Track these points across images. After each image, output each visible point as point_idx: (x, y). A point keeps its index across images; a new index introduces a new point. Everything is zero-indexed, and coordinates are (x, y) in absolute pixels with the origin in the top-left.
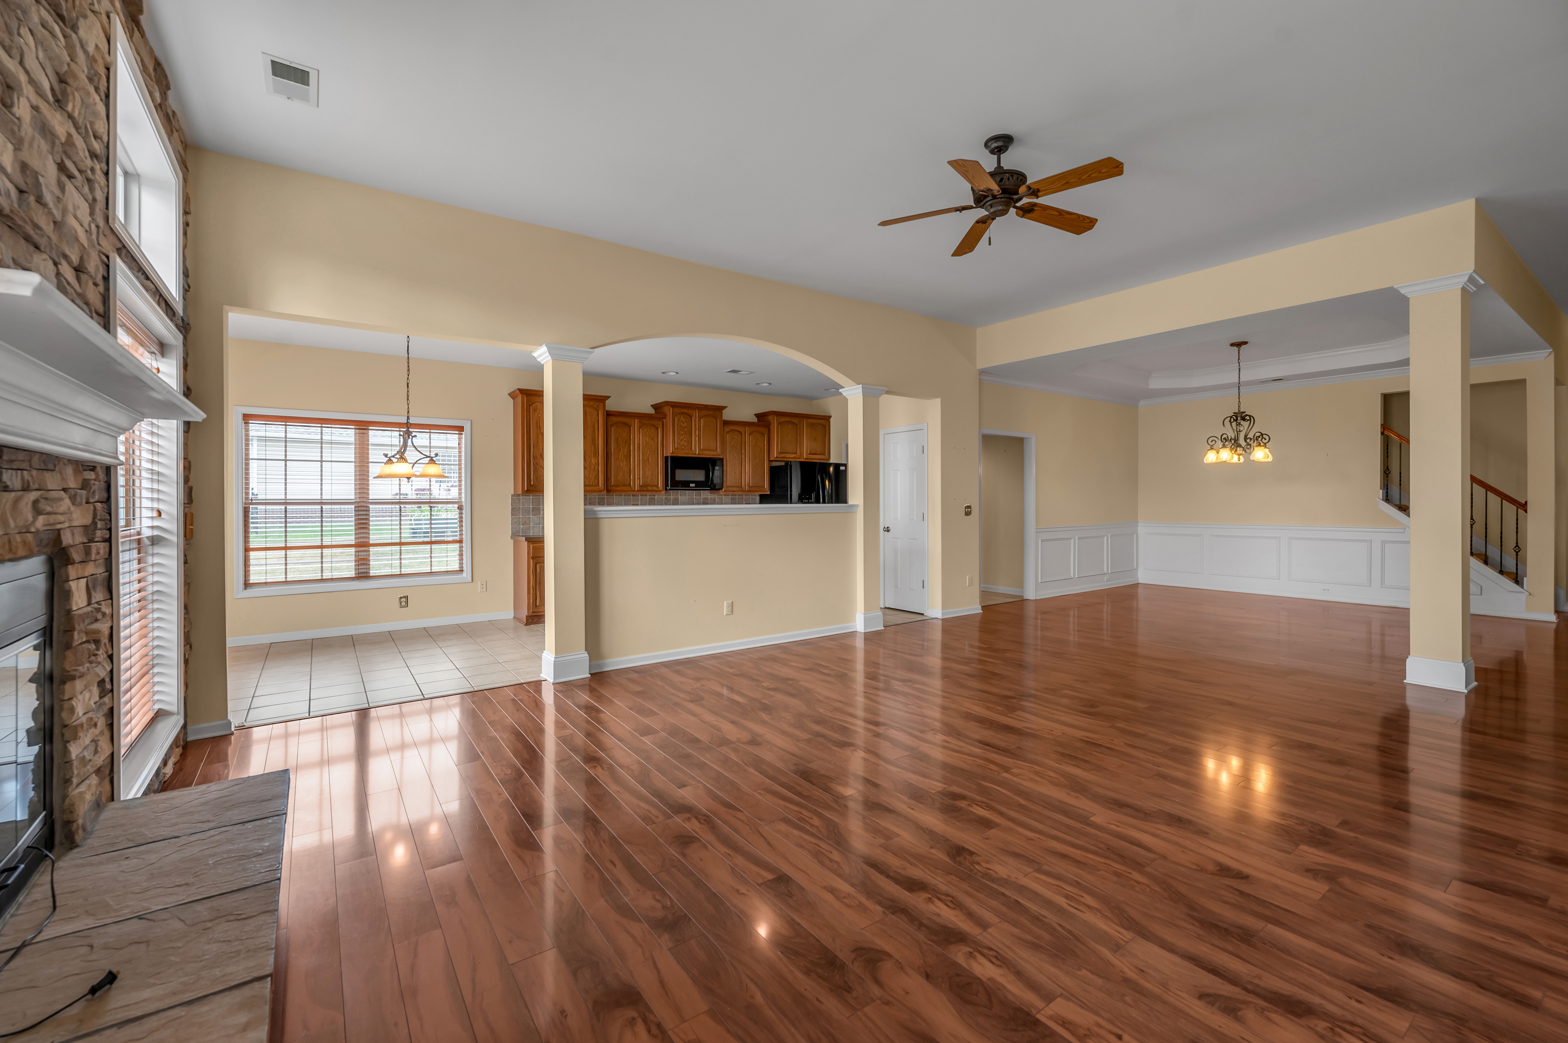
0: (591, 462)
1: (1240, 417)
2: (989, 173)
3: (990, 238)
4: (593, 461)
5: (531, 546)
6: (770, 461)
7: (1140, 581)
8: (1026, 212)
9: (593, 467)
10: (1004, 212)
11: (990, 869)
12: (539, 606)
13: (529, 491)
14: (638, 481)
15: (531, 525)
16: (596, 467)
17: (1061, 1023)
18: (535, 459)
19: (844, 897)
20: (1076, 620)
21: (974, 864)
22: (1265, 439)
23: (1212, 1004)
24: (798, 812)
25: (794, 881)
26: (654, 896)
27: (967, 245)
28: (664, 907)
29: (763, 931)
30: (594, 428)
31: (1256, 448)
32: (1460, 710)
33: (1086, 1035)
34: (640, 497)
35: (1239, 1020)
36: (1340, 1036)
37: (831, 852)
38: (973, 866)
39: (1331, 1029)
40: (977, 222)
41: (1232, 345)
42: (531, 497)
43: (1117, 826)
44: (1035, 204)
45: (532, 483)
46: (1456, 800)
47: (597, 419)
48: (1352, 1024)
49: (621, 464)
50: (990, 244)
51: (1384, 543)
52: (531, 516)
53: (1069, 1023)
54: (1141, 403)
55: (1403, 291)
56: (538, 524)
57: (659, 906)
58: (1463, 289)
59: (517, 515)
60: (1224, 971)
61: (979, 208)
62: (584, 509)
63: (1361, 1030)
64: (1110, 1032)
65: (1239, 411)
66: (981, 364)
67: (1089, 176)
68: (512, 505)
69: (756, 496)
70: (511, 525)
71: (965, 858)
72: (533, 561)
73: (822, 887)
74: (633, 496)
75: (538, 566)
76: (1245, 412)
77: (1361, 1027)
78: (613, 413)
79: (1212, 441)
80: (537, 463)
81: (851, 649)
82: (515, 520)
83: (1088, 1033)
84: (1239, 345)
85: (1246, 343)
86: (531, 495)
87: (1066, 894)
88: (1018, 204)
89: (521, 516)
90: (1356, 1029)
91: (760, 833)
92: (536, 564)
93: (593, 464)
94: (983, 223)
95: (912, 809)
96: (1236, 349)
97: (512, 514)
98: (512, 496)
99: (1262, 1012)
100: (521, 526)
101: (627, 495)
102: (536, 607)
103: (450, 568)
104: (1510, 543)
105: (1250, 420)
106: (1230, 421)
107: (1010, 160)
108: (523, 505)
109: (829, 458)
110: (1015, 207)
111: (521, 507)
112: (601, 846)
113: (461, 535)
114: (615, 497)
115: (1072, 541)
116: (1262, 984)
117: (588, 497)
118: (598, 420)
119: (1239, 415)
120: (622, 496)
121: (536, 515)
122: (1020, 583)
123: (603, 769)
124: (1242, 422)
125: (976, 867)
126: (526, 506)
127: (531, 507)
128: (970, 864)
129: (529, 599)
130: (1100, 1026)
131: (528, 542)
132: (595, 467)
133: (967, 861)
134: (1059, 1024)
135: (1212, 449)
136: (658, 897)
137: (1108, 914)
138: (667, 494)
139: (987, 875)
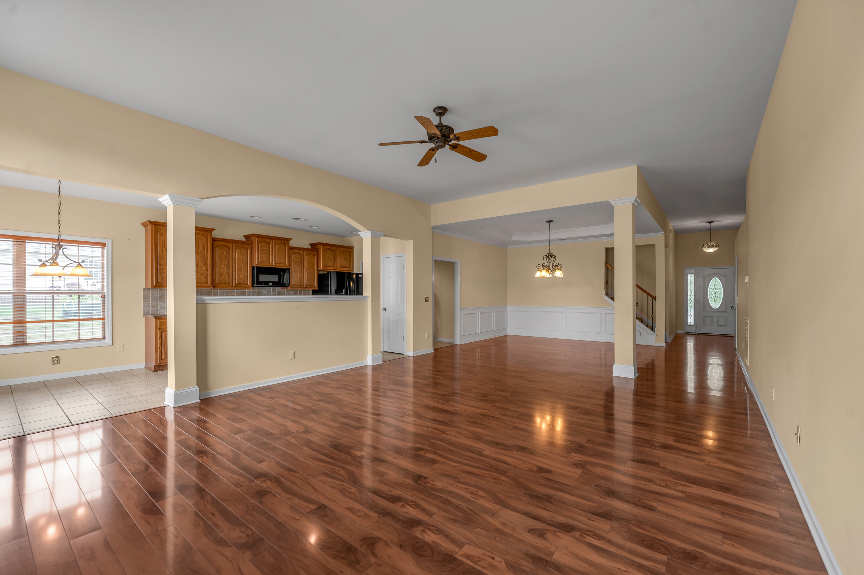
0: (202, 269)
1: (550, 256)
2: (435, 125)
3: (436, 159)
4: (204, 268)
5: (158, 321)
6: (318, 271)
7: (508, 334)
8: (454, 147)
9: (203, 272)
10: (443, 146)
11: (434, 485)
12: (164, 359)
13: (157, 286)
14: (235, 281)
15: (158, 308)
16: (206, 272)
17: (467, 557)
18: (161, 266)
19: (357, 512)
20: (479, 354)
21: (427, 484)
22: (560, 266)
23: (534, 534)
24: (332, 468)
25: (329, 507)
26: (241, 530)
27: (425, 161)
28: (247, 536)
29: (313, 539)
30: (204, 248)
31: (556, 271)
32: (632, 386)
33: (478, 561)
34: (236, 291)
35: (545, 539)
36: (585, 537)
37: (350, 488)
38: (426, 484)
39: (581, 535)
40: (430, 150)
41: (547, 222)
42: (158, 290)
43: (495, 455)
44: (458, 144)
45: (159, 281)
46: (631, 426)
47: (206, 242)
48: (589, 531)
49: (223, 271)
50: (436, 162)
51: (606, 314)
52: (158, 302)
53: (471, 556)
54: (508, 247)
55: (612, 203)
56: (163, 307)
57: (244, 535)
58: (633, 204)
59: (147, 302)
60: (539, 517)
61: (431, 143)
62: (196, 298)
63: (592, 533)
64: (489, 557)
65: (550, 253)
66: (433, 224)
67: (483, 134)
68: (143, 295)
69: (310, 290)
70: (144, 307)
71: (422, 481)
72: (160, 331)
73: (344, 508)
74: (231, 290)
75: (163, 334)
76: (552, 254)
77: (593, 532)
78: (217, 239)
79: (539, 267)
80: (162, 269)
81: (365, 375)
82: (146, 305)
83: (479, 559)
84: (550, 222)
85: (552, 221)
86: (158, 289)
87: (471, 492)
88: (450, 143)
89: (151, 302)
90: (591, 533)
91: (309, 483)
92: (162, 332)
93: (203, 270)
94: (433, 151)
95: (395, 459)
96: (548, 224)
97: (144, 301)
98: (144, 289)
99: (554, 533)
100: (151, 309)
101: (227, 290)
102: (162, 359)
103: (94, 337)
104: (650, 314)
105: (554, 257)
106: (546, 257)
107: (446, 120)
108: (152, 295)
109: (353, 270)
110: (448, 144)
111: (151, 296)
112: (205, 505)
113: (104, 314)
114: (218, 290)
115: (477, 314)
116: (554, 520)
117: (200, 290)
118: (207, 243)
119: (550, 255)
120: (223, 290)
121: (162, 301)
122: (453, 336)
123: (208, 458)
124: (551, 258)
125: (428, 485)
126: (155, 296)
127: (158, 296)
128: (425, 483)
129: (156, 355)
130: (484, 555)
131: (156, 318)
132: (204, 272)
133: (423, 482)
134: (465, 558)
135: (538, 270)
136: (243, 530)
137: (490, 499)
138: (254, 289)
139: (433, 488)
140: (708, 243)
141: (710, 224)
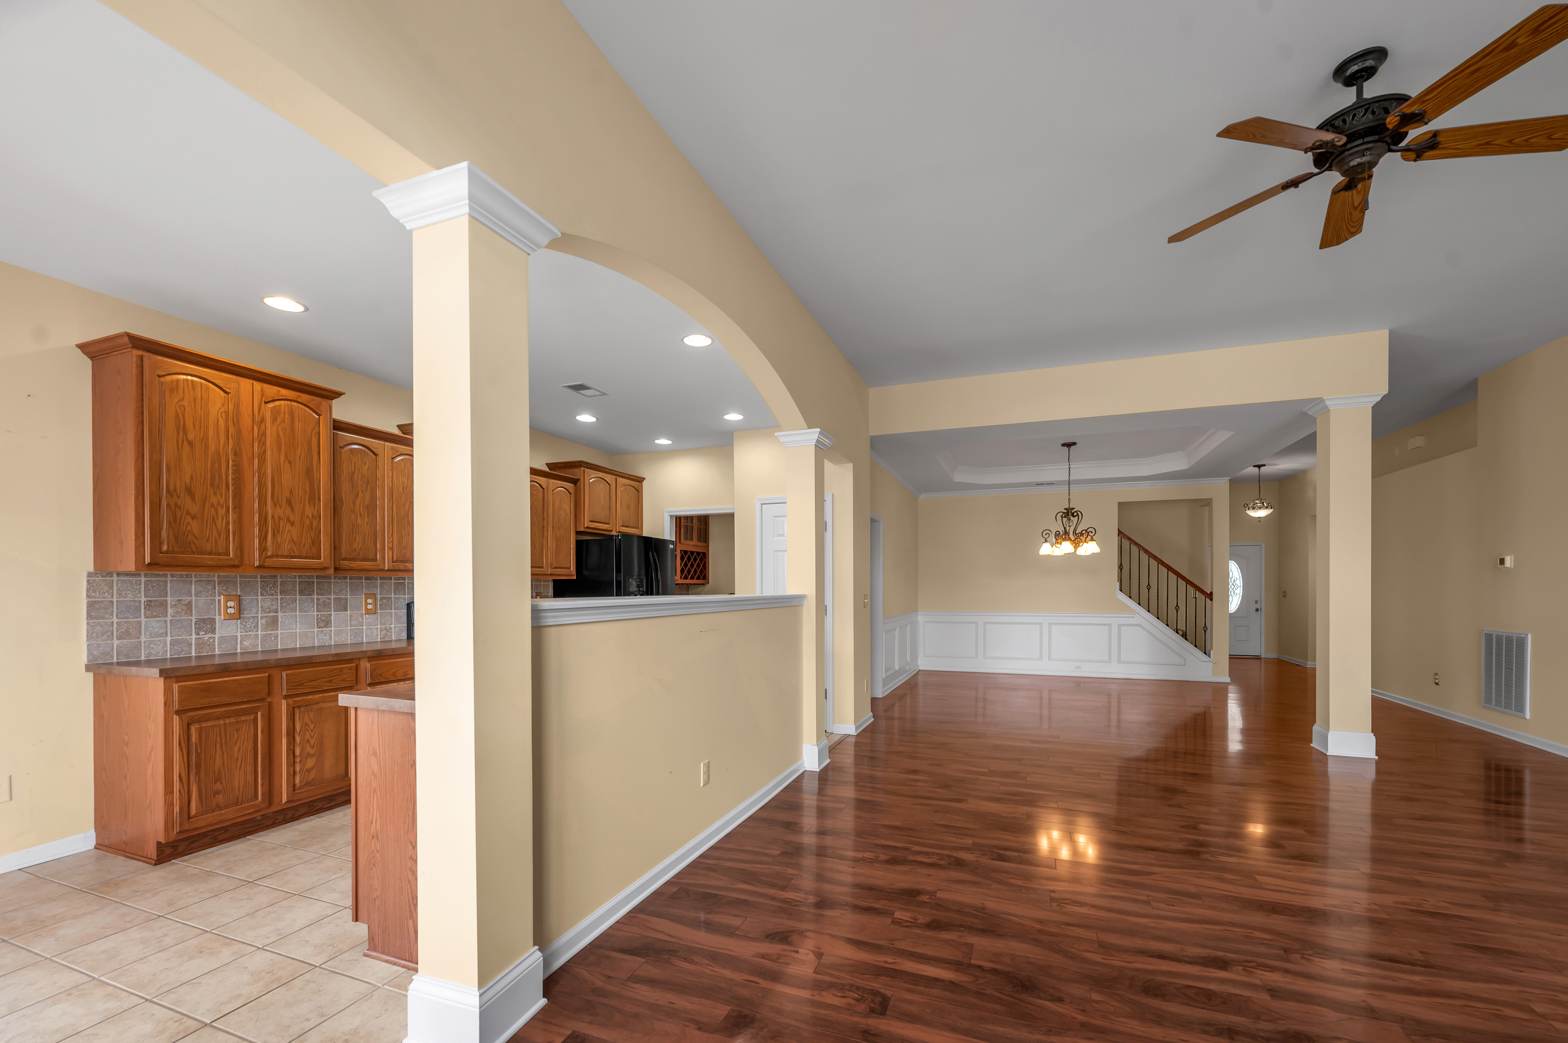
0: (303, 512)
1: (1069, 513)
4: (309, 511)
5: (176, 687)
6: (579, 530)
9: (308, 522)
13: (157, 564)
14: (391, 553)
15: (143, 639)
16: (315, 524)
22: (1092, 532)
30: (310, 448)
31: (1083, 541)
34: (379, 581)
41: (1063, 445)
42: (143, 579)
45: (165, 548)
47: (316, 430)
49: (359, 521)
51: (1120, 626)
52: (143, 619)
54: (921, 496)
56: (160, 636)
59: (103, 618)
65: (1069, 507)
66: (873, 429)
68: (88, 596)
70: (88, 640)
72: (181, 719)
74: (367, 579)
75: (193, 729)
76: (1074, 508)
78: (344, 426)
79: (1046, 534)
82: (99, 628)
84: (1069, 445)
85: (1075, 444)
89: (115, 620)
92: (189, 725)
93: (308, 517)
96: (1066, 448)
97: (89, 616)
98: (90, 575)
100: (116, 642)
101: (355, 578)
102: (189, 818)
105: (1078, 515)
106: (1062, 516)
108: (120, 595)
109: (643, 533)
111: (115, 599)
115: (896, 631)
117: (279, 580)
118: (319, 433)
119: (1070, 511)
120: (346, 578)
121: (155, 616)
124: (1072, 518)
126: (130, 597)
127: (143, 599)
129: (169, 804)
131: (165, 678)
132: (311, 524)
135: (1046, 541)
140: (1256, 501)
141: (1259, 469)
